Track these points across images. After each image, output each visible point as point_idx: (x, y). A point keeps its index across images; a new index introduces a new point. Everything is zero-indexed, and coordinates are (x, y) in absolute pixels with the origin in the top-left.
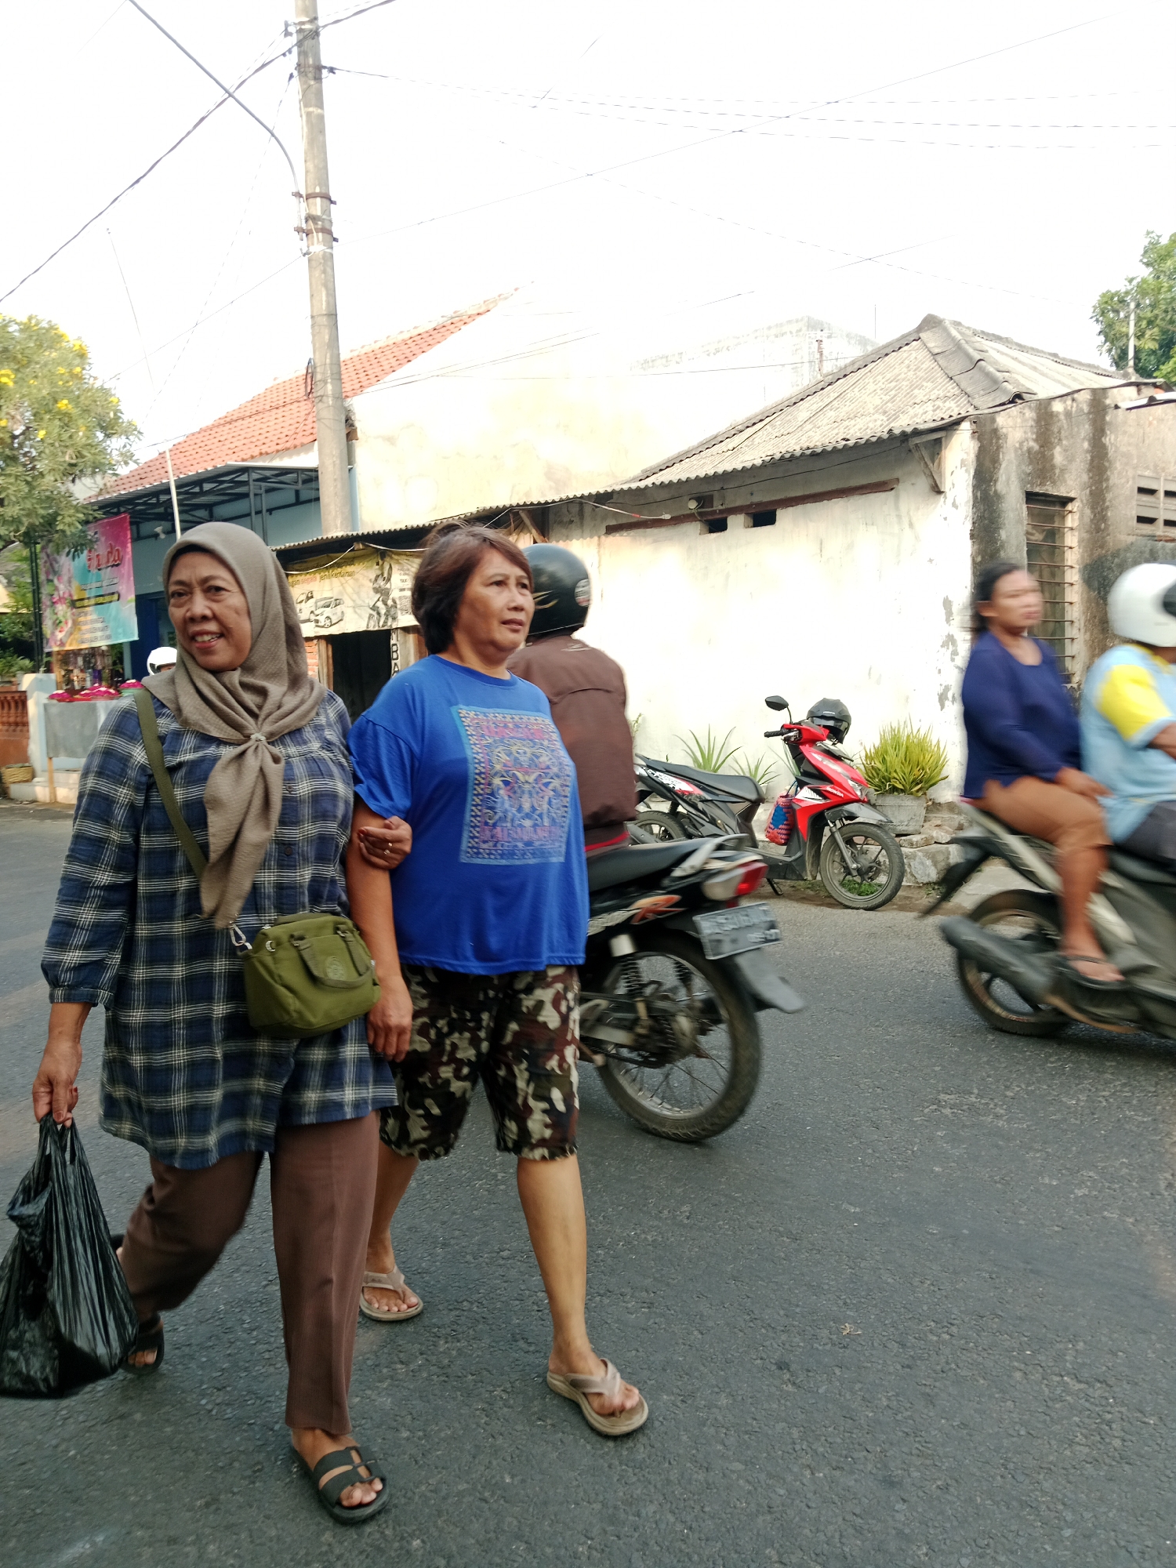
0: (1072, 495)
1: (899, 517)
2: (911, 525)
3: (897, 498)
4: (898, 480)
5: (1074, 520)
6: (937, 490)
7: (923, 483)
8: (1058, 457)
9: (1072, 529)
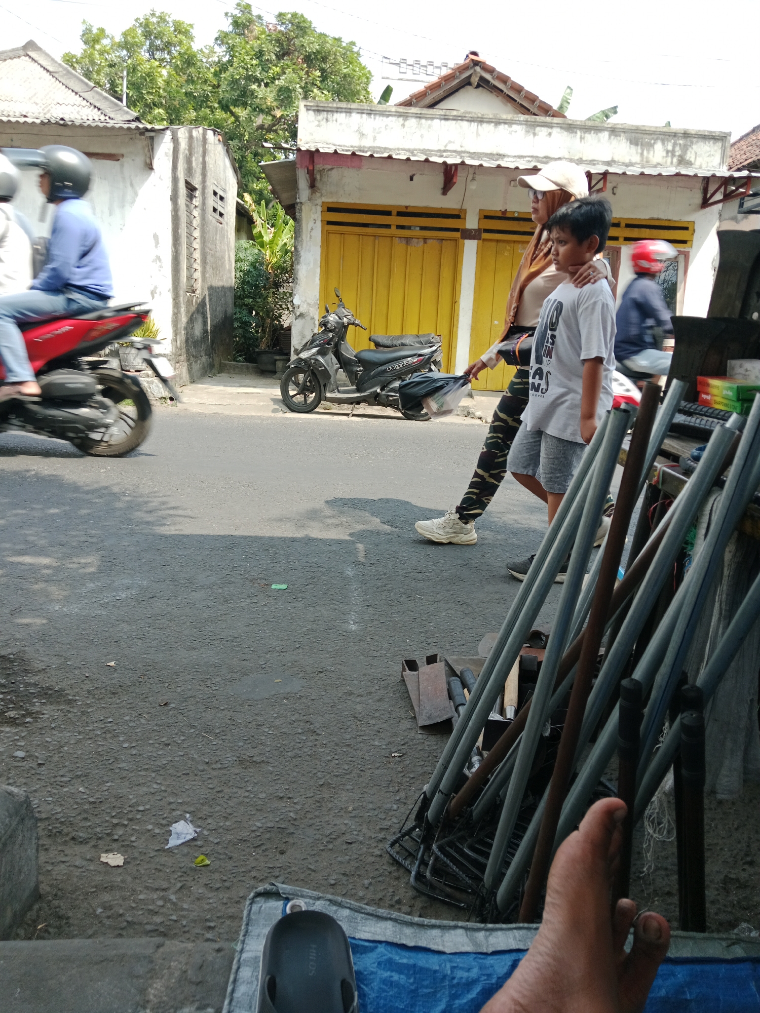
0: (197, 186)
1: (124, 179)
2: (132, 185)
3: (122, 166)
4: (123, 156)
5: (196, 202)
6: (150, 167)
7: (140, 160)
8: (194, 164)
9: (196, 207)
